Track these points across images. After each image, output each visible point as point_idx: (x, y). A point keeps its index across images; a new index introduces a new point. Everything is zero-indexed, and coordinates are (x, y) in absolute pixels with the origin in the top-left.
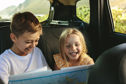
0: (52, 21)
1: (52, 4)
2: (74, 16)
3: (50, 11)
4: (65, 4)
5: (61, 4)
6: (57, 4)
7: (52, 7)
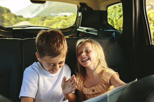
0: (80, 27)
1: (79, 9)
2: (105, 22)
3: (77, 15)
4: (94, 8)
5: (90, 9)
6: (85, 9)
7: (79, 13)
